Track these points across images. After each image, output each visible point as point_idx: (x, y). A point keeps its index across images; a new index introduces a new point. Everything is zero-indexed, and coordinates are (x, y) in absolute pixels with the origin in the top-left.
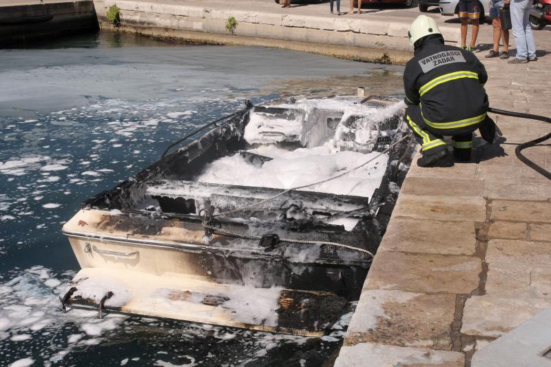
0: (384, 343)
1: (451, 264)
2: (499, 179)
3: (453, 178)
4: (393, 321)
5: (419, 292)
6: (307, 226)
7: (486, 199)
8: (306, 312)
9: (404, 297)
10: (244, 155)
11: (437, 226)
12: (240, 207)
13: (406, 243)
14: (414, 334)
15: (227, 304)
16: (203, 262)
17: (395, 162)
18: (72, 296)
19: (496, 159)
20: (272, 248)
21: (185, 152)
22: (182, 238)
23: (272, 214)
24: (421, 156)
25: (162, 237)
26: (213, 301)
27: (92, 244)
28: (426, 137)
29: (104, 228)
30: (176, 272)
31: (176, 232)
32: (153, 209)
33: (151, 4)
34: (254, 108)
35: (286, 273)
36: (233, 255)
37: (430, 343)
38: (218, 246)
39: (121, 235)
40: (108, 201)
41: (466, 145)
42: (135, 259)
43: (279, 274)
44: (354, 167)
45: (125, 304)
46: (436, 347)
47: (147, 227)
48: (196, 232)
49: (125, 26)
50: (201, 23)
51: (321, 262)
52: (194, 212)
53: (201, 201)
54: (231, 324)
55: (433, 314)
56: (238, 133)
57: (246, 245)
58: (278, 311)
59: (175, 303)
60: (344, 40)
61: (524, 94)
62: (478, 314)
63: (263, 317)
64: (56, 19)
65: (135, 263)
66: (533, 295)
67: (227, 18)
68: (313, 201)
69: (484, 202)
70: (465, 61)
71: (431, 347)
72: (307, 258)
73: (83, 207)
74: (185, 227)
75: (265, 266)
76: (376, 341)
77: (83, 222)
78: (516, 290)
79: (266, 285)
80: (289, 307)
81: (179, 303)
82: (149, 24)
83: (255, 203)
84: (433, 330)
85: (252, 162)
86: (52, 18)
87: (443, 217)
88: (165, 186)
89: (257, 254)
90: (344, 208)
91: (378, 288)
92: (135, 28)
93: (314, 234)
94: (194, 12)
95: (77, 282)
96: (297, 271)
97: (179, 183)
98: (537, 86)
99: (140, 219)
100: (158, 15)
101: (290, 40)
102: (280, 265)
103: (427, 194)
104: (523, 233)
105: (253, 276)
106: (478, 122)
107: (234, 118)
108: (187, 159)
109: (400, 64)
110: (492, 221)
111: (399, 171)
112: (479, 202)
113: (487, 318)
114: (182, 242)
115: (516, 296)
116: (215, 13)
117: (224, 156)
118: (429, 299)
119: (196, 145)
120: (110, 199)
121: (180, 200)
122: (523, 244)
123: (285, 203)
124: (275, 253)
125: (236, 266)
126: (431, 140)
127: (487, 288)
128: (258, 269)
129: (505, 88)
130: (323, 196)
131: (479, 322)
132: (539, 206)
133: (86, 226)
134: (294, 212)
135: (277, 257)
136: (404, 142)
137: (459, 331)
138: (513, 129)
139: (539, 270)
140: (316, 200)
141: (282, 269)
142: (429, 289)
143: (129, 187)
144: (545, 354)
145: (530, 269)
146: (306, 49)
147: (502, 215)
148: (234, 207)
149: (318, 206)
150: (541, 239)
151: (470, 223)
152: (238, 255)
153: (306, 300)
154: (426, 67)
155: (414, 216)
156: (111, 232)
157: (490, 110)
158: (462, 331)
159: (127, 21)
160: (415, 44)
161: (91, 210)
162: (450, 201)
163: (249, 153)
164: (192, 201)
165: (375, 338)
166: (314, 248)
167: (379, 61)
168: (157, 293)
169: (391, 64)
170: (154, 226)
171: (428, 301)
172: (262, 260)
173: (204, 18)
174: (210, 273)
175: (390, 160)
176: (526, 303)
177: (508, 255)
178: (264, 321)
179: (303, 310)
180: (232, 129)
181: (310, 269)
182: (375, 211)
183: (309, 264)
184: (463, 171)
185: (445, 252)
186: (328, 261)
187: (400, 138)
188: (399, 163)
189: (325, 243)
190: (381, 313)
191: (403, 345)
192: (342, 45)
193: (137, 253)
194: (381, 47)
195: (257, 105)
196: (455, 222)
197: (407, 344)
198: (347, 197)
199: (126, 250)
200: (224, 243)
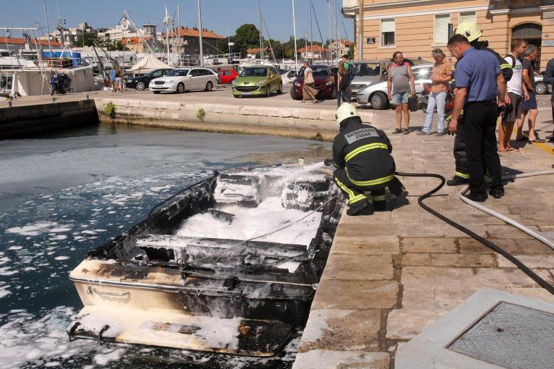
0: (329, 349)
1: (376, 287)
2: (408, 222)
3: (373, 223)
4: (335, 332)
5: (354, 309)
6: (260, 270)
7: (399, 237)
8: (260, 337)
9: (343, 314)
10: (212, 212)
11: (364, 259)
12: (209, 254)
13: (342, 273)
14: (351, 341)
15: (199, 332)
16: (180, 299)
17: (327, 217)
18: (77, 330)
19: (405, 207)
20: (233, 288)
21: (166, 211)
22: (164, 281)
23: (234, 259)
24: (349, 208)
25: (149, 280)
26: (187, 331)
27: (93, 287)
28: (351, 193)
29: (102, 274)
30: (159, 307)
31: (159, 277)
32: (141, 258)
33: (139, 101)
34: (220, 176)
35: (245, 307)
36: (203, 294)
37: (364, 346)
38: (192, 287)
39: (116, 280)
40: (106, 253)
41: (381, 198)
42: (127, 299)
43: (239, 308)
44: (296, 220)
45: (118, 335)
46: (368, 350)
47: (136, 273)
48: (174, 277)
49: (119, 118)
50: (178, 114)
51: (271, 298)
52: (173, 259)
53: (179, 250)
54: (202, 348)
55: (365, 325)
56: (208, 195)
57: (213, 286)
58: (238, 337)
59: (158, 332)
60: (287, 123)
61: (422, 159)
62: (398, 323)
63: (226, 342)
64: (66, 114)
65: (126, 301)
66: (437, 306)
67: (198, 109)
68: (265, 249)
69: (397, 240)
70: (378, 136)
71: (364, 350)
72: (260, 295)
73: (86, 258)
74: (166, 272)
75: (228, 302)
76: (323, 348)
77: (86, 270)
78: (425, 304)
79: (230, 316)
80: (247, 333)
81: (161, 332)
82: (137, 116)
83: (220, 251)
84: (365, 337)
85: (218, 217)
86: (61, 113)
87: (369, 252)
88: (150, 239)
89: (222, 292)
90: (289, 254)
91: (322, 308)
92: (127, 119)
93: (265, 276)
94: (172, 106)
95: (80, 318)
96: (252, 305)
97: (162, 236)
98: (431, 153)
99: (130, 267)
100: (145, 109)
101: (246, 125)
102: (239, 301)
103: (355, 235)
104: (427, 261)
105: (219, 310)
106: (389, 180)
107: (205, 183)
108: (168, 216)
109: (330, 141)
110: (404, 254)
111: (330, 224)
112: (393, 240)
113: (405, 326)
114: (163, 284)
115: (425, 308)
116: (189, 106)
117: (197, 214)
118: (361, 314)
119: (175, 206)
120: (107, 251)
121: (163, 250)
122: (428, 269)
123: (243, 251)
124: (236, 291)
125: (206, 302)
126: (355, 195)
127: (403, 303)
128: (222, 304)
129: (408, 155)
130: (272, 245)
131: (400, 329)
132: (438, 241)
133: (88, 273)
134: (250, 259)
135: (237, 294)
136: (334, 201)
137: (384, 336)
138: (415, 185)
139: (440, 288)
140: (268, 248)
141: (241, 303)
142: (361, 306)
143: (123, 240)
144: (448, 347)
145: (434, 287)
146: (259, 131)
147: (411, 249)
148: (204, 255)
149: (269, 253)
150: (441, 265)
151: (388, 256)
152: (207, 294)
153: (260, 328)
154: (351, 140)
155: (347, 252)
156: (108, 277)
157: (397, 174)
158: (387, 336)
159: (121, 114)
160: (341, 123)
161: (93, 260)
162: (372, 240)
163: (216, 211)
164: (171, 251)
165: (322, 346)
166: (266, 287)
167: (314, 139)
168: (143, 326)
169: (322, 140)
170: (141, 272)
171: (361, 315)
172: (226, 297)
173: (180, 110)
174: (185, 308)
175: (323, 215)
176: (433, 313)
177: (417, 278)
178: (227, 345)
179: (258, 336)
180: (203, 192)
181: (263, 303)
182: (312, 256)
183: (262, 300)
184: (381, 217)
185: (371, 278)
186: (277, 297)
187: (331, 198)
188: (330, 218)
189: (275, 282)
190: (325, 326)
191: (344, 350)
192: (285, 127)
193: (129, 293)
194: (314, 128)
195: (222, 173)
196: (377, 255)
197: (347, 348)
198: (291, 245)
199: (120, 291)
200: (196, 285)
